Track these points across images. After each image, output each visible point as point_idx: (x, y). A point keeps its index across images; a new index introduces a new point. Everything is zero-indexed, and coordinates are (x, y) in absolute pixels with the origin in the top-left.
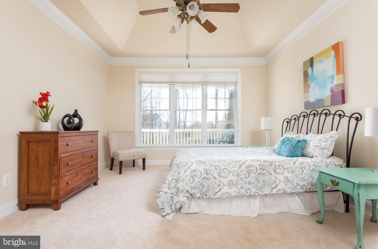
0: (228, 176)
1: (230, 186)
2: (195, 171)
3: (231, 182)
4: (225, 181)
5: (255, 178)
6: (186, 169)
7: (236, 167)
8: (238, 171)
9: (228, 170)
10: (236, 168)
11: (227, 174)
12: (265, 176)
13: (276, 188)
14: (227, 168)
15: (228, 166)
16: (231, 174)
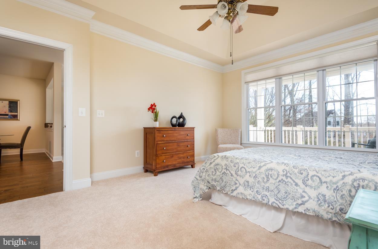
0: (245, 176)
1: (245, 187)
2: (218, 164)
3: (247, 183)
4: (242, 181)
5: (274, 184)
6: (212, 162)
7: (255, 167)
8: (257, 173)
9: (245, 169)
10: (255, 169)
11: (244, 174)
12: (288, 185)
13: (303, 206)
14: (245, 167)
15: (246, 165)
16: (248, 174)
